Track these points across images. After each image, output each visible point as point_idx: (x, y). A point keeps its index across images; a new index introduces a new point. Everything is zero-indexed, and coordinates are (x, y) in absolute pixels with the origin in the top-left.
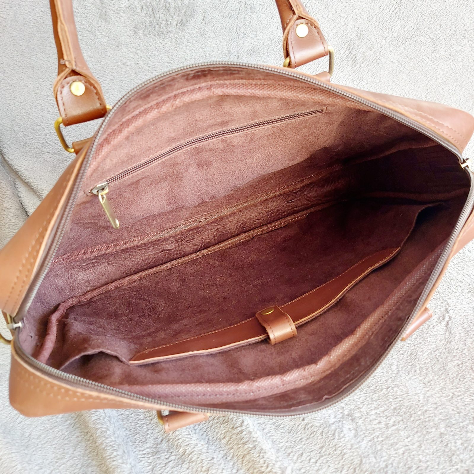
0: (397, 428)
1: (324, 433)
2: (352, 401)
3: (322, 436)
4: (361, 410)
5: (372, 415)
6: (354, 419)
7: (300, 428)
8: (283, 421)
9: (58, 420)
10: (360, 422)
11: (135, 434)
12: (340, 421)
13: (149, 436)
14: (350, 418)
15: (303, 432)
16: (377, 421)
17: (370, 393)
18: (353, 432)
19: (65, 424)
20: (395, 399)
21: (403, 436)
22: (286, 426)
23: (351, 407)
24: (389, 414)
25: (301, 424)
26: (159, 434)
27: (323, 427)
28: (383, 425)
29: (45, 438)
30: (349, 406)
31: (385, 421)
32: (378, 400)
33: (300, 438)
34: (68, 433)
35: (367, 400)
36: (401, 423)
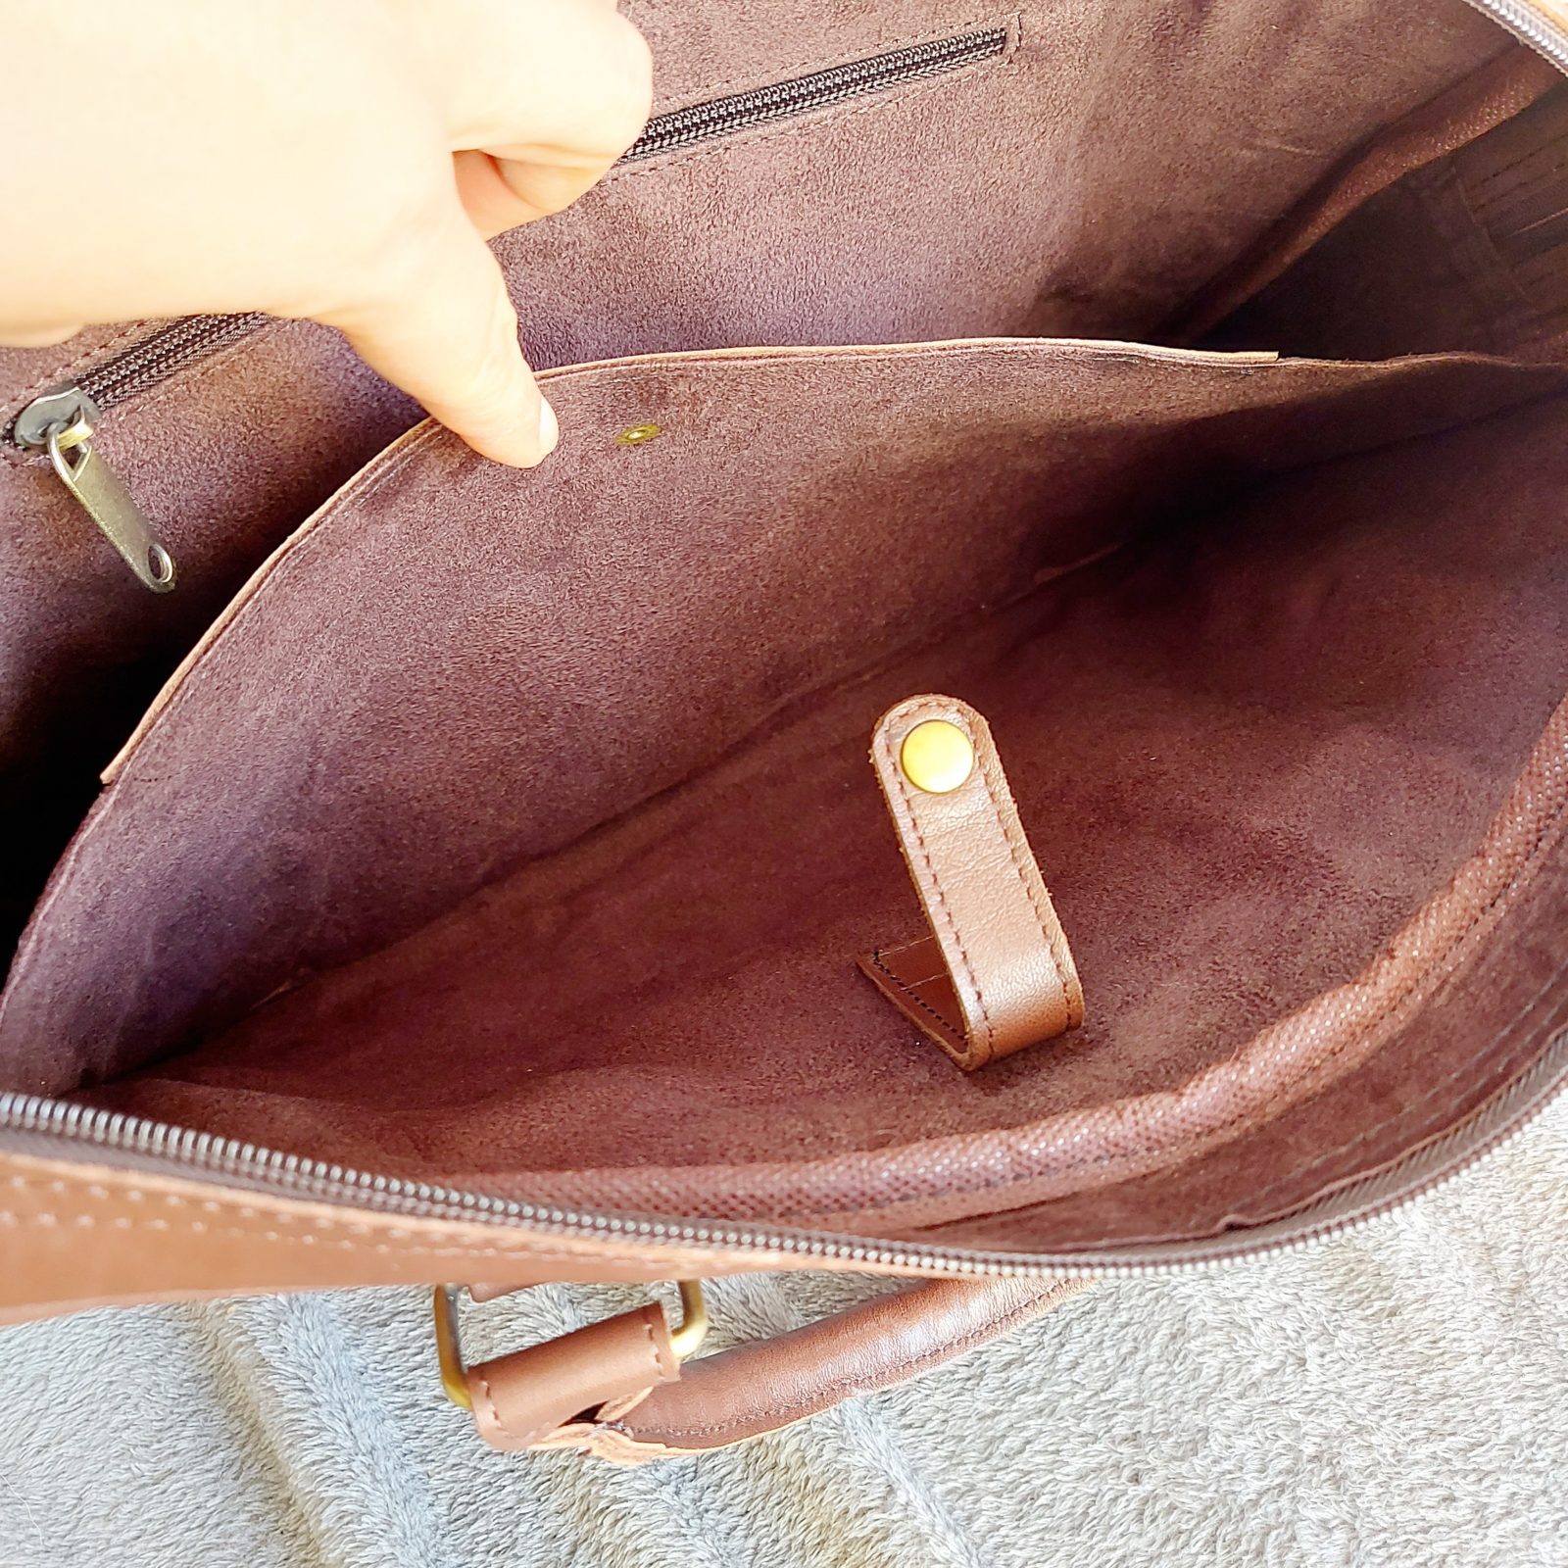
0: (1524, 1525)
1: (1220, 1543)
2: (1332, 1396)
3: (1214, 1552)
4: (1374, 1440)
5: (1417, 1463)
6: (1344, 1477)
7: (1119, 1510)
8: (1050, 1477)
9: (183, 1445)
10: (1371, 1489)
11: (470, 1518)
12: (1282, 1488)
13: (524, 1527)
14: (1326, 1473)
15: (1134, 1528)
16: (1442, 1492)
17: (1409, 1367)
18: (1340, 1536)
19: (207, 1466)
20: (1513, 1400)
21: (1546, 1559)
22: (1063, 1499)
23: (1330, 1424)
24: (1490, 1461)
25: (1125, 1493)
26: (561, 1520)
27: (1214, 1520)
28: (1461, 1512)
29: (134, 1515)
30: (1322, 1420)
31: (1470, 1494)
32: (1445, 1397)
33: (1119, 1553)
34: (218, 1500)
35: (1395, 1395)
36: (1541, 1501)
